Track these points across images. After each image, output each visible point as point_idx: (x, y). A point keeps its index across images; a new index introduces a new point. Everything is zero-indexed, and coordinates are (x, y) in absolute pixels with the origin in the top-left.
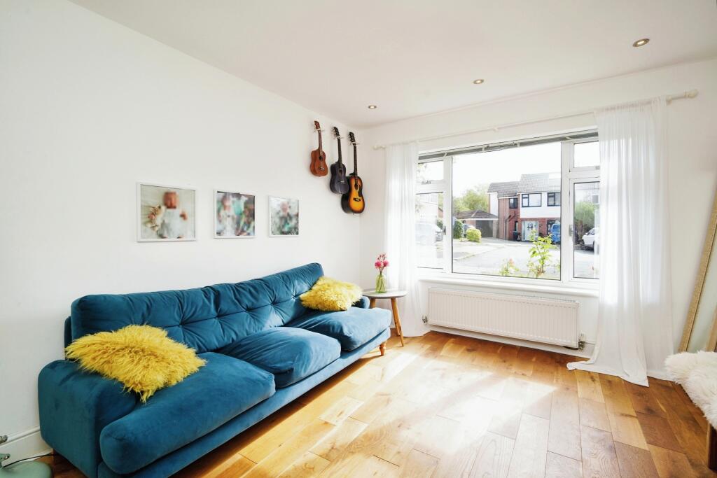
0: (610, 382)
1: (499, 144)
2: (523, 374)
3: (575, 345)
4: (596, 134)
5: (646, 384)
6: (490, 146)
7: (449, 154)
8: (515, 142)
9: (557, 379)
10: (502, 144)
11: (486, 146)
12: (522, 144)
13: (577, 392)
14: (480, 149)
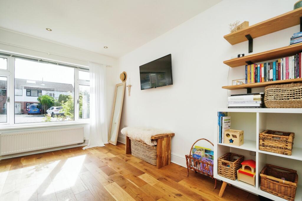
0: (97, 148)
1: (48, 61)
2: (72, 156)
3: (83, 142)
4: (88, 70)
5: (104, 146)
6: (43, 60)
7: (13, 56)
8: (56, 62)
9: (84, 153)
10: (49, 61)
11: (40, 59)
12: (59, 64)
13: (92, 153)
14: (37, 60)
